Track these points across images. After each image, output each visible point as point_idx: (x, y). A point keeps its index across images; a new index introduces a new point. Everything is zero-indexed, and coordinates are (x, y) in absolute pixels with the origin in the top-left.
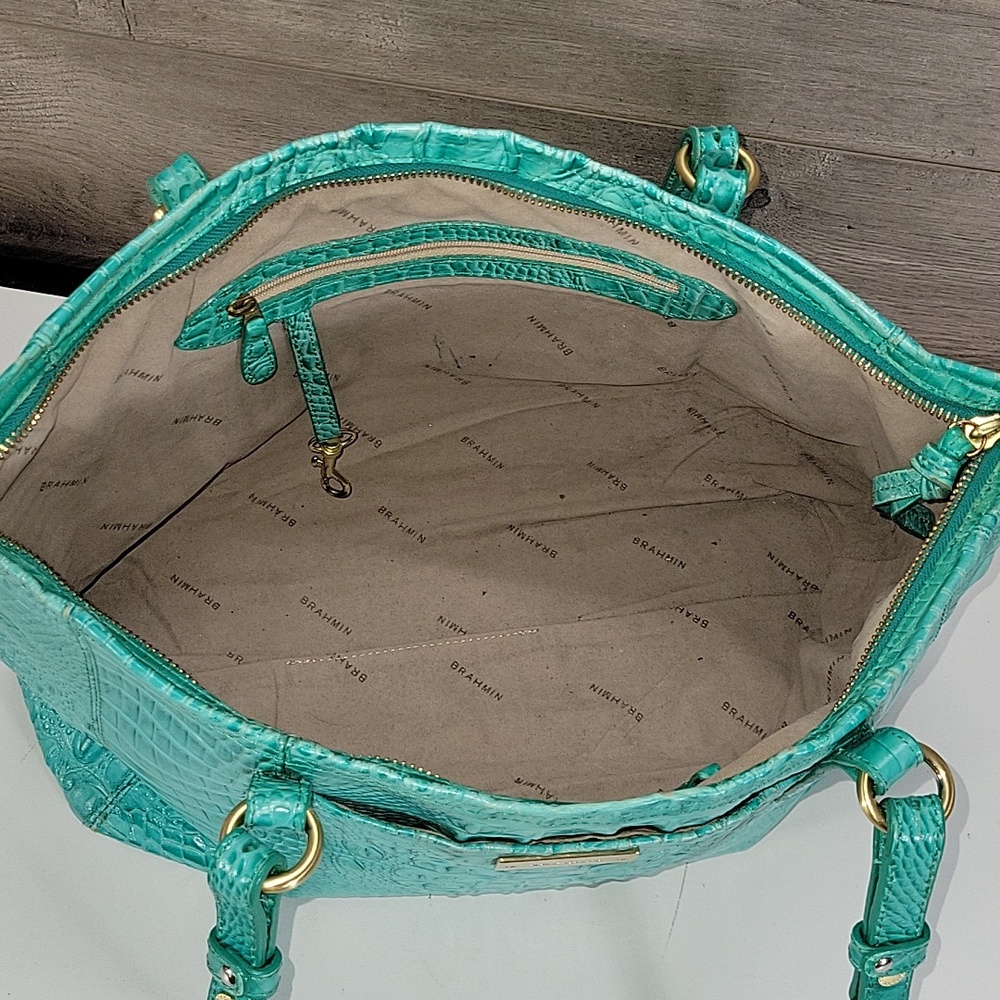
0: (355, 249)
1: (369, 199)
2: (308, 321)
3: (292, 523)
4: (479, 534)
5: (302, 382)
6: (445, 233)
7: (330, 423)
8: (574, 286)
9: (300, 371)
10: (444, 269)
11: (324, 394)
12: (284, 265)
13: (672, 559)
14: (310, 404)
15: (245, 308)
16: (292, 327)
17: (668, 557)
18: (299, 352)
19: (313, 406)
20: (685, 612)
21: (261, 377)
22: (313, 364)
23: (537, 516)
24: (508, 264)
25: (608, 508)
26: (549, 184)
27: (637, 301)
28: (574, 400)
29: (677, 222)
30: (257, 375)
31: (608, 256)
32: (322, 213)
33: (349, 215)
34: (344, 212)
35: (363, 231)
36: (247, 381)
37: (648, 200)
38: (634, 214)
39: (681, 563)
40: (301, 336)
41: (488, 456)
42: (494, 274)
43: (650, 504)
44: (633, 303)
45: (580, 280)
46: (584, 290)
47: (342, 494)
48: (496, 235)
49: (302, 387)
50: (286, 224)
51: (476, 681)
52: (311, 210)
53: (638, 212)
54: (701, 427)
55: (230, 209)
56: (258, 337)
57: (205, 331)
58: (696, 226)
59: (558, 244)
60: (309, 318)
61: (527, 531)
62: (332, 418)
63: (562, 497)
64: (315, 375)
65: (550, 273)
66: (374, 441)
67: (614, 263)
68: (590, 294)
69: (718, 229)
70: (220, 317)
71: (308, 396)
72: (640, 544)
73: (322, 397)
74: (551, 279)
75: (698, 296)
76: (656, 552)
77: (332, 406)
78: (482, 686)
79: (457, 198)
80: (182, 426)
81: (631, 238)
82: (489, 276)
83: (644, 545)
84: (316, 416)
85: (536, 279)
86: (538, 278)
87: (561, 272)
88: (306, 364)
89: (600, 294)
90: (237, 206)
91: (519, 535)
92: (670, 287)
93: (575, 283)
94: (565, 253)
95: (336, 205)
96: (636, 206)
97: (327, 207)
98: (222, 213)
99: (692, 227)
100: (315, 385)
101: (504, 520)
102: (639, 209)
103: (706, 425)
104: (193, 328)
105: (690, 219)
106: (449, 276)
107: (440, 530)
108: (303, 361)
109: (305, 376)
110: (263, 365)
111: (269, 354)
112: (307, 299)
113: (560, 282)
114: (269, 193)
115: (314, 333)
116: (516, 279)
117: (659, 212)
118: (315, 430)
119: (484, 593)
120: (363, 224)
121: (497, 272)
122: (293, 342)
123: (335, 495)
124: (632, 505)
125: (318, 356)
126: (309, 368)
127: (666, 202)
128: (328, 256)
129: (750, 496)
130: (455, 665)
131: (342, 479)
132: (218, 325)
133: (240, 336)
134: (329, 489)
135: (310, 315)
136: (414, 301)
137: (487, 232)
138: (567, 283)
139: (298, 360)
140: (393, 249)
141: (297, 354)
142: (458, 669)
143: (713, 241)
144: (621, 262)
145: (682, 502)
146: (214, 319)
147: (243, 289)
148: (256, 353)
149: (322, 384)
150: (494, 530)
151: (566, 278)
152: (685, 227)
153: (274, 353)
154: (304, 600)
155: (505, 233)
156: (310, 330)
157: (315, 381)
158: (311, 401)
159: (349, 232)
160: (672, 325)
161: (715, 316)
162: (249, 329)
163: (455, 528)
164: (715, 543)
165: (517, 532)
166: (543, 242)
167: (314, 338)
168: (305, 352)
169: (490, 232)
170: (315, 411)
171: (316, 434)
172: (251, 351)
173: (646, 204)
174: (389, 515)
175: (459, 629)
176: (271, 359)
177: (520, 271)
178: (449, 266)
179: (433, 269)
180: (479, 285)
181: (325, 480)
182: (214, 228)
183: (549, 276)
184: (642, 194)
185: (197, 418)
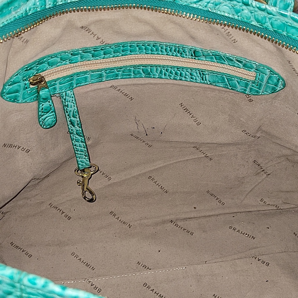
0: (95, 53)
1: (101, 21)
2: (72, 98)
3: (69, 218)
4: (157, 224)
5: (71, 133)
6: (139, 49)
7: (85, 159)
8: (202, 81)
9: (70, 127)
10: (139, 73)
11: (82, 142)
12: (59, 60)
13: (248, 235)
14: (75, 147)
15: (39, 82)
16: (65, 100)
17: (246, 234)
18: (68, 115)
19: (76, 148)
20: (257, 259)
21: (49, 125)
22: (76, 124)
23: (184, 216)
24: (170, 69)
25: (217, 212)
26: (192, 5)
27: (233, 88)
28: (201, 156)
29: (260, 18)
30: (47, 123)
31: (220, 58)
32: (77, 28)
33: (91, 33)
34: (89, 30)
35: (97, 44)
36: (41, 126)
37: (244, 7)
38: (236, 17)
39: (253, 237)
40: (69, 106)
41: (161, 186)
42: (163, 76)
43: (236, 211)
44: (232, 89)
45: (205, 77)
46: (207, 84)
47: (91, 201)
48: (164, 50)
49: (71, 136)
50: (58, 31)
51: (155, 293)
52: (70, 26)
53: (238, 16)
54: (259, 171)
55: (26, 11)
56: (45, 100)
57: (17, 91)
58: (270, 19)
59: (195, 54)
60: (73, 96)
61: (179, 224)
62: (86, 156)
63: (195, 208)
64: (77, 131)
65: (191, 74)
66: (108, 177)
67: (222, 63)
68: (211, 86)
69: (282, 18)
70: (25, 84)
71: (74, 142)
72: (232, 229)
73: (81, 143)
74: (191, 78)
75: (266, 78)
76: (240, 232)
77: (86, 149)
78: (159, 295)
79: (146, 23)
80: (8, 150)
81: (233, 39)
82: (161, 78)
83: (234, 229)
84: (78, 154)
85: (184, 79)
86: (185, 78)
87: (196, 73)
88: (72, 123)
89: (216, 86)
90: (30, 10)
91: (175, 225)
92: (250, 75)
93: (203, 80)
94: (198, 59)
95: (84, 24)
96: (237, 13)
97: (80, 25)
98: (21, 12)
99: (267, 19)
100: (77, 136)
101: (168, 218)
102: (239, 14)
103: (262, 170)
104: (11, 87)
105: (266, 14)
106: (142, 77)
107: (138, 222)
108: (71, 121)
109: (72, 130)
110: (49, 118)
111: (52, 112)
112: (72, 83)
113: (196, 79)
114: (47, 7)
115: (76, 106)
116: (174, 79)
117: (250, 14)
118: (77, 162)
119: (159, 251)
120: (98, 38)
121: (165, 75)
122: (65, 109)
123: (88, 201)
124: (228, 211)
125: (78, 119)
126: (74, 126)
127: (254, 6)
128: (81, 58)
129: (282, 208)
130: (145, 285)
131: (91, 192)
132: (24, 89)
133: (37, 100)
134: (85, 198)
135: (74, 94)
136: (125, 95)
137: (160, 48)
138: (199, 80)
139: (68, 119)
140: (113, 57)
141: (67, 116)
142: (147, 287)
143: (279, 27)
144: (226, 63)
145: (251, 210)
146: (22, 84)
147: (38, 70)
148: (46, 110)
149: (80, 136)
150: (164, 222)
151: (198, 77)
152: (264, 21)
153: (55, 112)
154: (73, 254)
155: (169, 49)
156: (74, 103)
157: (77, 134)
158: (75, 145)
159: (91, 43)
160: (251, 101)
161: (274, 91)
162: (41, 93)
163: (146, 221)
164: (268, 228)
165: (175, 224)
166: (187, 53)
167: (76, 109)
168: (71, 117)
169: (161, 48)
170: (77, 151)
171: (78, 164)
172: (43, 109)
173: (243, 10)
174: (115, 215)
175: (147, 267)
176: (53, 115)
177: (176, 74)
178: (141, 71)
179: (134, 73)
180: (155, 84)
181: (83, 193)
182: (16, 19)
183: (190, 76)
184: (241, 4)
185: (17, 147)
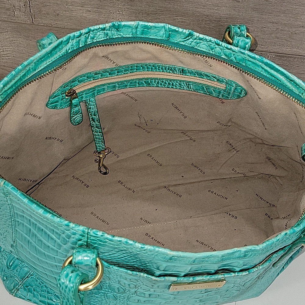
0: (111, 72)
1: (117, 52)
2: (94, 102)
3: (88, 187)
4: (154, 190)
5: (92, 127)
6: (143, 68)
7: (101, 144)
8: (188, 89)
9: (91, 123)
10: (142, 83)
11: (100, 132)
12: (86, 78)
13: (223, 196)
14: (94, 136)
15: (72, 94)
16: (89, 104)
17: (221, 196)
18: (91, 115)
19: (95, 137)
20: (228, 214)
21: (78, 122)
22: (96, 120)
23: (174, 183)
24: (165, 81)
25: (199, 180)
26: (181, 43)
27: (210, 94)
28: (187, 139)
29: (227, 54)
30: (76, 122)
31: (200, 75)
32: (99, 57)
33: (109, 59)
34: (107, 58)
35: (114, 66)
36: (72, 124)
37: (216, 46)
38: (211, 52)
39: (226, 198)
40: (92, 108)
41: (157, 161)
42: (160, 86)
43: (214, 178)
44: (209, 95)
45: (190, 86)
46: (192, 91)
47: (105, 173)
48: (161, 69)
49: (92, 129)
50: (87, 60)
51: (155, 240)
52: (96, 56)
53: (213, 52)
54: (231, 149)
55: (67, 50)
56: (76, 106)
57: (57, 102)
58: (234, 55)
59: (183, 71)
60: (94, 101)
61: (171, 189)
62: (102, 142)
63: (182, 177)
64: (97, 125)
65: (180, 84)
66: (117, 155)
67: (202, 78)
68: (194, 92)
69: (242, 55)
70: (63, 96)
71: (94, 133)
72: (211, 192)
73: (99, 134)
74: (180, 87)
75: (233, 89)
76: (217, 194)
77: (102, 137)
78: (157, 241)
79: (148, 52)
80: (48, 141)
81: (209, 64)
82: (158, 87)
83: (212, 192)
84: (97, 141)
85: (174, 87)
86: (175, 86)
87: (184, 83)
88: (93, 120)
89: (197, 92)
90: (69, 49)
91: (168, 190)
92: (222, 86)
93: (188, 88)
94: (185, 75)
95: (104, 54)
96: (212, 49)
97: (101, 55)
98: (64, 51)
99: (232, 55)
100: (96, 129)
101: (163, 184)
102: (213, 50)
103: (233, 148)
104: (53, 99)
105: (231, 52)
106: (144, 86)
107: (140, 188)
108: (92, 118)
109: (93, 125)
110: (78, 118)
111: (80, 114)
112: (94, 93)
113: (183, 88)
114: (81, 46)
115: (96, 108)
116: (167, 87)
117: (220, 51)
118: (96, 147)
119: (156, 210)
120: (114, 63)
121: (161, 84)
122: (89, 110)
123: (103, 174)
124: (207, 179)
125: (98, 117)
126: (94, 122)
127: (223, 46)
128: (101, 76)
129: (248, 175)
130: (147, 234)
131: (105, 168)
132: (62, 100)
133: (70, 106)
134: (100, 172)
135: (95, 100)
136: (131, 98)
137: (157, 67)
138: (185, 88)
139: (90, 118)
140: (124, 74)
141: (90, 115)
142: (148, 236)
143: (240, 60)
144: (205, 77)
145: (225, 177)
146: (60, 97)
147: (71, 86)
148: (76, 112)
149: (99, 128)
150: (159, 188)
151: (185, 86)
152: (230, 56)
153: (82, 114)
154: (92, 213)
155: (164, 68)
156: (95, 106)
157: (96, 127)
158: (95, 135)
159: (108, 66)
160: (223, 103)
161: (239, 97)
162: (73, 102)
163: (146, 187)
164: (237, 191)
165: (167, 189)
166: (177, 71)
167: (96, 110)
168: (93, 115)
169: (159, 67)
170: (96, 139)
171: (96, 148)
172: (74, 112)
173: (216, 48)
174: (122, 183)
175: (148, 222)
176: (81, 116)
177: (169, 84)
178: (144, 82)
179: (138, 84)
180: (153, 90)
181: (99, 169)
182: (61, 57)
183: (179, 85)
184: (214, 44)
185: (54, 139)
